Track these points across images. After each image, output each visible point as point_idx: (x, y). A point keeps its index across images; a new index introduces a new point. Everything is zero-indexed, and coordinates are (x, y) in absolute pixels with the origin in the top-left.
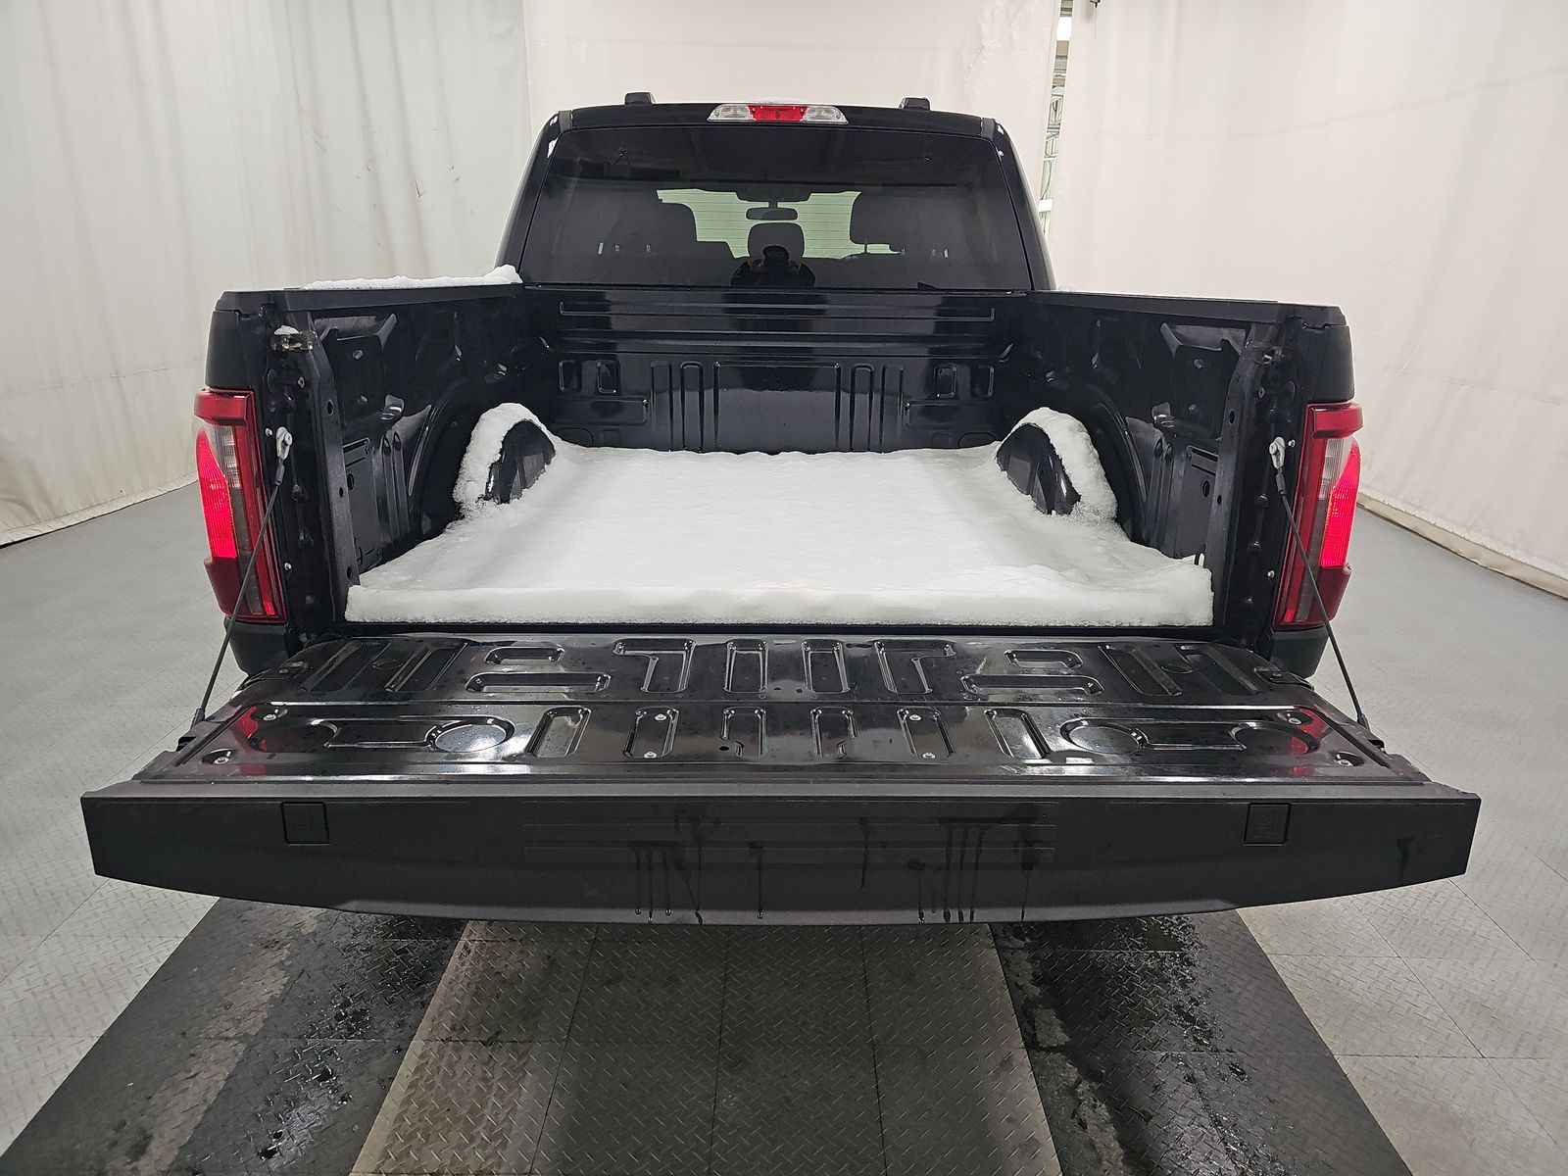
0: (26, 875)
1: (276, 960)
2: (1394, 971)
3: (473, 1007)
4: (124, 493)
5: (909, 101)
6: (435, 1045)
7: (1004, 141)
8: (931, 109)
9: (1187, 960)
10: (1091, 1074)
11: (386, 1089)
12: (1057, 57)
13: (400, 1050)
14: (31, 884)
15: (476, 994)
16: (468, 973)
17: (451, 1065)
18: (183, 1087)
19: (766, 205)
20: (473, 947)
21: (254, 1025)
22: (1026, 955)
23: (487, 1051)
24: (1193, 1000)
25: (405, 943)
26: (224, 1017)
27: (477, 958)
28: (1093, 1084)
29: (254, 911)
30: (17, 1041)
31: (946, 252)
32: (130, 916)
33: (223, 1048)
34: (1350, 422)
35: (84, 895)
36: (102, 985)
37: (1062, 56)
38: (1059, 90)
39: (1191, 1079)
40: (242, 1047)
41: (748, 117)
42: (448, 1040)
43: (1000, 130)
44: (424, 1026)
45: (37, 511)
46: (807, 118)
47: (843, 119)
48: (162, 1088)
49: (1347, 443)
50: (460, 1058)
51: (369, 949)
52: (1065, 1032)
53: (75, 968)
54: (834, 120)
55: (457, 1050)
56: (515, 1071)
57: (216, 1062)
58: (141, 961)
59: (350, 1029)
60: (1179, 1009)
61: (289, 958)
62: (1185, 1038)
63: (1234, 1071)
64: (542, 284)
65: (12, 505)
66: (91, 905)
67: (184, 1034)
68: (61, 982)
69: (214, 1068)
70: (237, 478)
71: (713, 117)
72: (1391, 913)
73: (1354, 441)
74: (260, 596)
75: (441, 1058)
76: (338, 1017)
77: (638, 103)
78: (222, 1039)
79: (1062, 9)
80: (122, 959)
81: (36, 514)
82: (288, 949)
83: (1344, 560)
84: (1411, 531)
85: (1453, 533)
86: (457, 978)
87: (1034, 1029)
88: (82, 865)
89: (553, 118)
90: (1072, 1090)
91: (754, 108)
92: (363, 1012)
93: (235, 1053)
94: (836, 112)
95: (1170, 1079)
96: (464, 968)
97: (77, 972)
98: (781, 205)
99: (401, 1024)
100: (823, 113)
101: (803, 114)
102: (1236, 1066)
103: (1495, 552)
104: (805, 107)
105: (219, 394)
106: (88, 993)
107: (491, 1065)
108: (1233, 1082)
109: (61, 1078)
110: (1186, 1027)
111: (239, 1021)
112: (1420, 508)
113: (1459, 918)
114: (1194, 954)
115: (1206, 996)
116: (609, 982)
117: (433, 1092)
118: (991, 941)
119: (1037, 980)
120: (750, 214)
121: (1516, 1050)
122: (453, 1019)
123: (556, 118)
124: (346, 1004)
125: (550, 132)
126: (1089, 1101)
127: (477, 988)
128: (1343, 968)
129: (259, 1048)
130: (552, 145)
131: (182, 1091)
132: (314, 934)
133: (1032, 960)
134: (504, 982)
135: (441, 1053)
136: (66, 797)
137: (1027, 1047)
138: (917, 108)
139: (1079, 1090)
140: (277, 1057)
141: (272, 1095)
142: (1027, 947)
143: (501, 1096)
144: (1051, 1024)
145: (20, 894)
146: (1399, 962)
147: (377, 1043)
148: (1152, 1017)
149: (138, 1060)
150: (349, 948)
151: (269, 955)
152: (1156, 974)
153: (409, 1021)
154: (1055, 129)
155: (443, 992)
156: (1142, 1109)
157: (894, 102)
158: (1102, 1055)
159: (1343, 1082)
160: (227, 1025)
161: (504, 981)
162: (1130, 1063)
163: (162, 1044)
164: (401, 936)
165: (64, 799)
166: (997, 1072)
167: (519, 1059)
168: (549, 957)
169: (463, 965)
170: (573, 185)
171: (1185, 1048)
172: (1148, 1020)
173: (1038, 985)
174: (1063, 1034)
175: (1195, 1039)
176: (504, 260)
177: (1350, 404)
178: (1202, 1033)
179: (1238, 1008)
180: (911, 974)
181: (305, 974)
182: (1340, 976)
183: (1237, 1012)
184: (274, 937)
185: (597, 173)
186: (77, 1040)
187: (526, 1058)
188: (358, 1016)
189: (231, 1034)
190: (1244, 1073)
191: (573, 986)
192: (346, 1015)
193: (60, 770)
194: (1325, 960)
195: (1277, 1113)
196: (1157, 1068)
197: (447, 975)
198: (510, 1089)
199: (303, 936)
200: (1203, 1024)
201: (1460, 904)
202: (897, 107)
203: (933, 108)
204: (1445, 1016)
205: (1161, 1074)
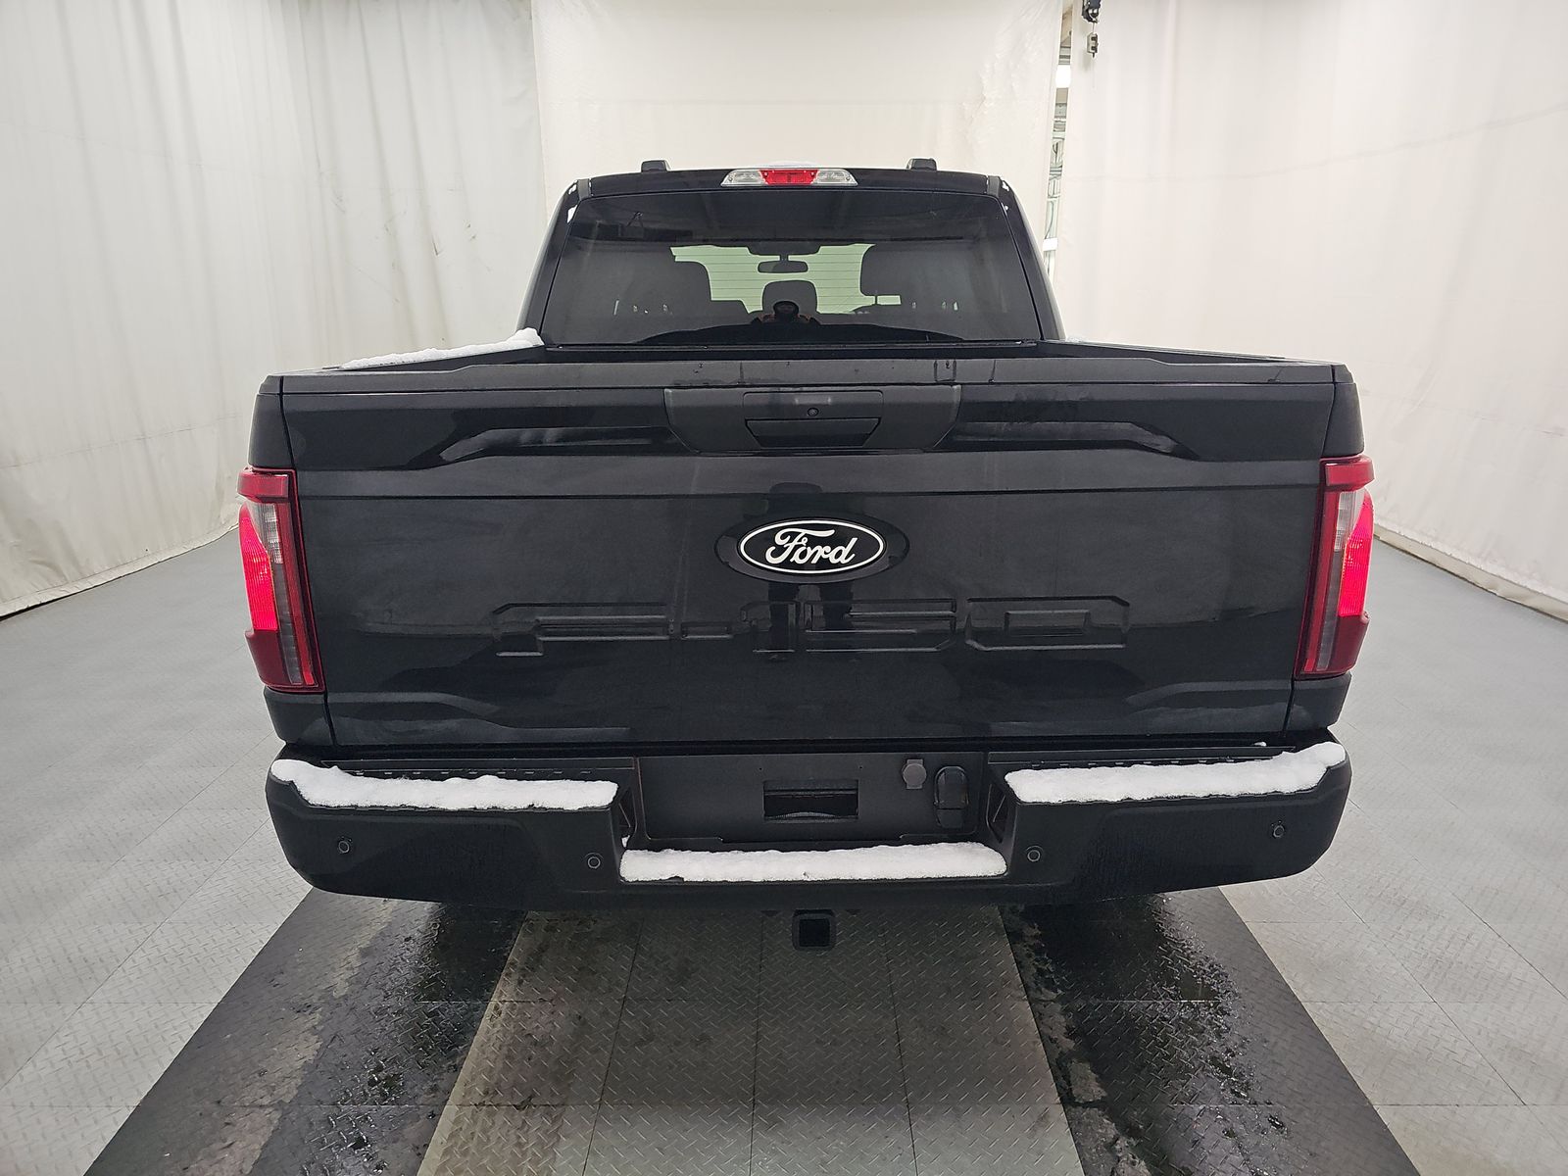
0: (60, 941)
1: (309, 1025)
2: (1431, 1017)
3: (506, 1069)
4: (149, 552)
5: (917, 161)
6: (468, 1110)
7: (1009, 197)
8: (938, 169)
9: (1221, 1009)
10: (1129, 1130)
11: (421, 1156)
12: (1057, 104)
13: (433, 1116)
14: (65, 950)
15: (508, 1057)
16: (500, 1035)
17: (484, 1131)
18: (219, 1158)
19: (777, 258)
20: (503, 1007)
21: (288, 1092)
22: (1059, 1007)
23: (519, 1116)
24: (1229, 1051)
25: (435, 1005)
26: (258, 1084)
27: (508, 1018)
28: (1132, 1140)
29: (285, 975)
30: (55, 1112)
31: (955, 305)
32: (163, 982)
33: (259, 1117)
34: (1360, 476)
35: (118, 961)
36: (137, 1053)
37: (1061, 104)
38: (1060, 135)
39: (1230, 1134)
40: (277, 1115)
41: (760, 181)
42: (482, 1104)
43: (1005, 187)
44: (457, 1091)
45: (65, 573)
46: (818, 181)
47: (852, 181)
48: (199, 1158)
49: (1359, 495)
50: (494, 1123)
51: (400, 1012)
52: (1102, 1087)
53: (110, 1036)
54: (845, 182)
55: (491, 1115)
56: (549, 1136)
57: (251, 1131)
58: (175, 1028)
59: (383, 1094)
60: (1214, 1059)
61: (320, 1024)
62: (1223, 1090)
63: (1274, 1124)
64: (562, 345)
65: (40, 566)
66: (124, 971)
67: (219, 1102)
68: (95, 1050)
69: (249, 1136)
70: (279, 552)
71: (726, 182)
72: (1425, 957)
73: (1366, 492)
74: (300, 666)
75: (475, 1122)
76: (372, 1083)
77: (654, 170)
78: (256, 1106)
79: (1061, 57)
80: (157, 1027)
81: (64, 576)
82: (321, 1013)
83: (1361, 610)
84: (1427, 562)
85: (1469, 564)
86: (489, 1040)
87: (1069, 1084)
88: (114, 931)
89: (572, 186)
90: (1110, 1146)
91: (767, 173)
92: (397, 1077)
93: (270, 1121)
94: (846, 174)
95: (1207, 1131)
96: (496, 1029)
97: (112, 1041)
98: (791, 258)
99: (434, 1089)
100: (833, 176)
101: (813, 177)
102: (1274, 1119)
103: (1511, 582)
104: (815, 171)
105: (262, 473)
106: (123, 1063)
107: (525, 1129)
108: (1273, 1137)
109: (98, 1149)
110: (1223, 1079)
111: (274, 1088)
112: (1435, 539)
113: (1493, 960)
114: (1226, 1002)
115: (1242, 1046)
116: (640, 1043)
117: (468, 1159)
118: (1023, 993)
119: (1071, 1033)
120: (762, 268)
121: (1557, 1096)
122: (486, 1083)
123: (575, 187)
124: (379, 1069)
125: (569, 200)
126: (1128, 1159)
127: (509, 1050)
128: (1378, 1015)
129: (293, 1115)
130: (571, 212)
131: (218, 1162)
132: (345, 997)
133: (1065, 1012)
134: (535, 1045)
135: (475, 1117)
136: (98, 861)
137: (1063, 1102)
138: (924, 169)
139: (1118, 1147)
140: (311, 1124)
141: (308, 1164)
142: (1059, 999)
143: (535, 1162)
144: (1087, 1079)
145: (54, 961)
146: (1435, 1007)
147: (411, 1109)
148: (1187, 1069)
149: (174, 1130)
150: (380, 1011)
151: (301, 1020)
152: (1191, 1025)
153: (442, 1085)
154: (1056, 171)
155: (476, 1055)
156: (1181, 1165)
157: (901, 163)
158: (1139, 1109)
159: (1384, 1133)
160: (262, 1092)
161: (536, 1043)
162: (1168, 1118)
163: (198, 1113)
164: (431, 998)
165: (96, 863)
166: (1034, 1129)
167: (554, 1122)
168: (580, 1017)
169: (494, 1026)
170: (591, 247)
171: (1222, 1101)
172: (1183, 1072)
173: (1072, 1037)
174: (1099, 1089)
175: (1233, 1091)
176: (526, 324)
177: (1360, 457)
178: (1238, 1083)
179: (1275, 1058)
180: (944, 1029)
181: (337, 1039)
182: (1376, 1023)
183: (1274, 1062)
184: (306, 1001)
185: (612, 234)
186: (113, 1109)
187: (560, 1123)
188: (391, 1082)
189: (265, 1102)
190: (1282, 1125)
191: (604, 1047)
192: (379, 1081)
193: (92, 835)
194: (1360, 1006)
195: (1318, 1167)
196: (1196, 1122)
197: (478, 1039)
198: (545, 1154)
199: (335, 999)
200: (1240, 1076)
201: (1494, 946)
202: (905, 168)
203: (939, 168)
204: (1484, 1062)
205: (1200, 1128)
